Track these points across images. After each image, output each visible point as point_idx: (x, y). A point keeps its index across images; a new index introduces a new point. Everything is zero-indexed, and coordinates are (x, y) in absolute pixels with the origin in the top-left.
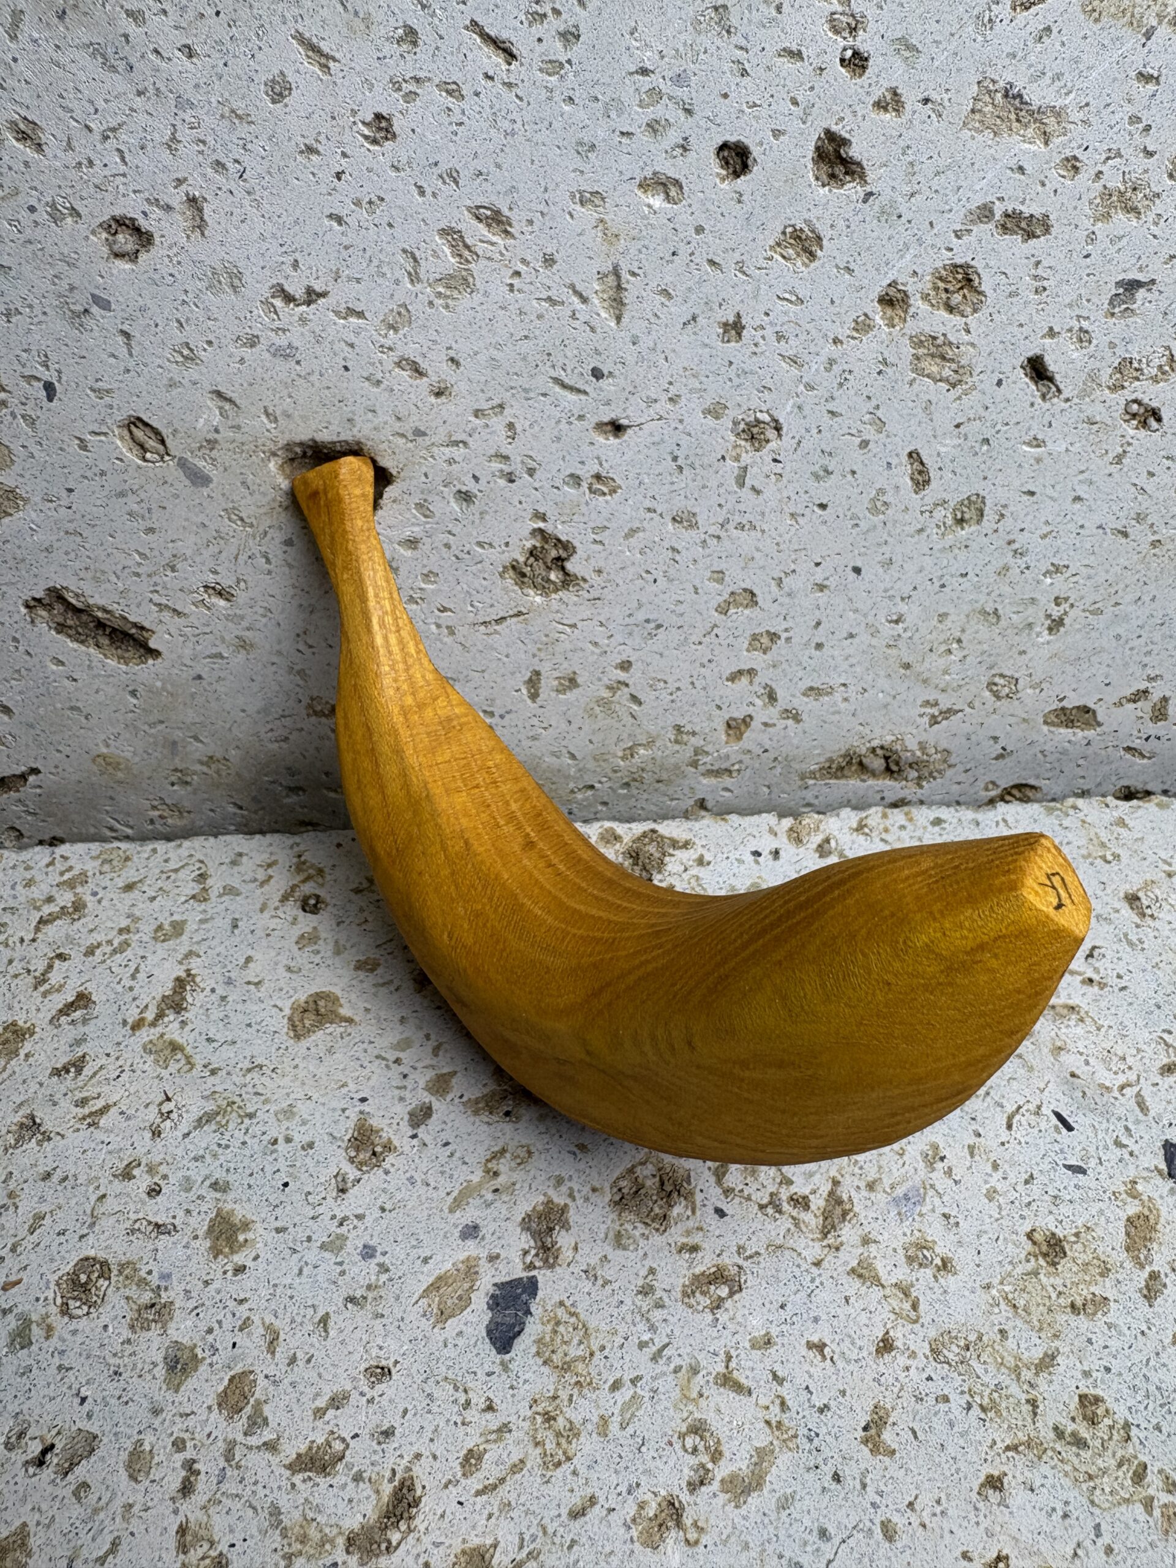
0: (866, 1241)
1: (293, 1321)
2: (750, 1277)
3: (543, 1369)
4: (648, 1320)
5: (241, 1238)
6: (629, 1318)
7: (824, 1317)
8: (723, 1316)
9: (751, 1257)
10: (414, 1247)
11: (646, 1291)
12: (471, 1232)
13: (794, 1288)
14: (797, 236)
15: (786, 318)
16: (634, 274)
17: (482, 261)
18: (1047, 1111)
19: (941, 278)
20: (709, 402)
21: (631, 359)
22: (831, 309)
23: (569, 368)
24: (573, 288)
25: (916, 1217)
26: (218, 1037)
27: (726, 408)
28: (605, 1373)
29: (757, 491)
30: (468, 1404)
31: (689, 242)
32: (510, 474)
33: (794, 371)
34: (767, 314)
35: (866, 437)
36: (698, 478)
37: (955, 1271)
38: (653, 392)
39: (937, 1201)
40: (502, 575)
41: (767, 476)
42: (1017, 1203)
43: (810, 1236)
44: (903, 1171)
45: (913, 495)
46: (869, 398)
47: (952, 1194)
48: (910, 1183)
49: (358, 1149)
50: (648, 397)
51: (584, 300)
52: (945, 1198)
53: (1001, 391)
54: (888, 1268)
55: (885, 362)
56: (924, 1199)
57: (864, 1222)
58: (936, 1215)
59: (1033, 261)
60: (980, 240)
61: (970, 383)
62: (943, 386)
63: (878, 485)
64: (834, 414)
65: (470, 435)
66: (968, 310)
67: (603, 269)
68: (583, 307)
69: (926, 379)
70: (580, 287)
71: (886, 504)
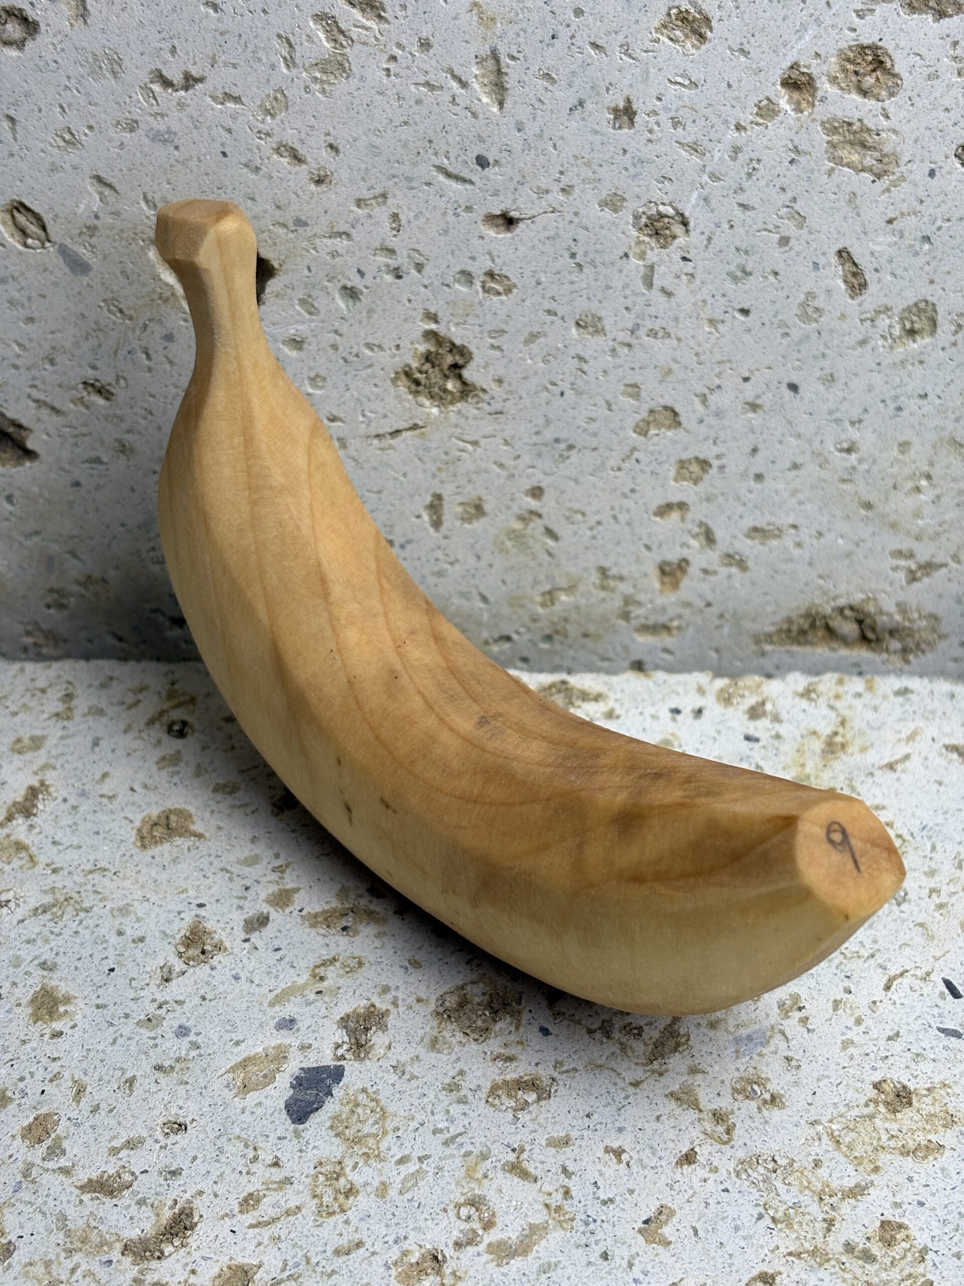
0: (694, 1071)
1: (100, 1080)
2: (561, 1088)
3: (334, 1139)
4: (448, 1112)
5: (62, 1009)
6: (429, 1108)
7: (630, 1129)
8: (524, 1117)
9: (567, 1071)
10: (229, 1032)
11: (452, 1088)
12: (288, 1024)
13: (604, 1102)
14: (684, 18)
15: (681, 103)
16: (513, 58)
17: (357, 46)
18: (937, 978)
19: (848, 60)
20: (604, 194)
21: (517, 147)
22: (729, 93)
23: (452, 156)
24: (451, 71)
25: (754, 1056)
26: (66, 841)
27: (624, 199)
28: (395, 1149)
29: (669, 294)
30: (255, 1159)
31: (568, 26)
32: (397, 269)
33: (696, 160)
34: (659, 99)
35: (785, 233)
36: (601, 277)
37: (783, 1106)
38: (543, 183)
39: (783, 1045)
40: (394, 381)
41: (678, 277)
42: (872, 1056)
43: (636, 1061)
44: (753, 1016)
45: (849, 301)
46: (783, 189)
47: (801, 1040)
48: (757, 1027)
49: (188, 947)
50: (539, 188)
51: (464, 85)
52: (792, 1044)
53: (935, 182)
54: (711, 1096)
55: (796, 150)
56: (768, 1042)
57: (697, 1055)
58: (777, 1056)
59: (949, 40)
60: (885, 21)
61: (898, 174)
62: (867, 176)
63: (805, 288)
64: (744, 206)
65: (353, 227)
66: (884, 94)
67: (480, 53)
68: (463, 91)
69: (846, 169)
70: (459, 71)
71: (817, 310)
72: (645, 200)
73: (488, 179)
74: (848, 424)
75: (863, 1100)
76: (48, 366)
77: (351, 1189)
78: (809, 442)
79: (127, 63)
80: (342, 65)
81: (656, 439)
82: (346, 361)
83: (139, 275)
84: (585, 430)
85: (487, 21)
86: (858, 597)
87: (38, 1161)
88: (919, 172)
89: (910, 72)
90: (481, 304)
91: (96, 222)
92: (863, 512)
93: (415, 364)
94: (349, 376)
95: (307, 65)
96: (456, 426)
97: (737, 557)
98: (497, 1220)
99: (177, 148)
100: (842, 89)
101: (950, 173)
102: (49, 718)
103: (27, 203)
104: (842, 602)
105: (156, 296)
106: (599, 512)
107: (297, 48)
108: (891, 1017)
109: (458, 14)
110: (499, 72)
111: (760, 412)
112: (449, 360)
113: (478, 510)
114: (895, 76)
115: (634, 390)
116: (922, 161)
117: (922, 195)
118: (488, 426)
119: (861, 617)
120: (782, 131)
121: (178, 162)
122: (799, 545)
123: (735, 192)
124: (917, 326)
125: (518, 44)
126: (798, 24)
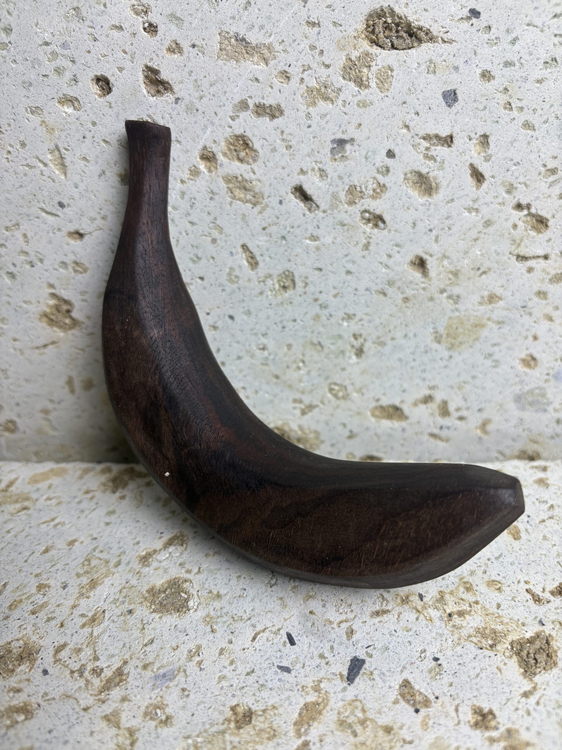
0: (124, 699)
2: (41, 711)
7: (72, 741)
9: (49, 700)
13: (63, 722)
16: (67, 150)
18: (283, 633)
19: (231, 143)
21: (77, 196)
22: (174, 164)
23: (46, 202)
24: (37, 158)
25: (164, 688)
31: (90, 131)
32: (31, 262)
35: (214, 237)
37: (172, 725)
38: (93, 215)
39: (183, 679)
40: (40, 319)
42: (234, 687)
43: (91, 692)
44: (171, 660)
45: (251, 272)
46: (209, 213)
47: (194, 676)
48: (171, 667)
50: (91, 217)
51: (45, 165)
52: (189, 679)
53: (283, 208)
54: (129, 717)
55: (212, 192)
56: (175, 678)
57: (129, 688)
58: (177, 688)
59: (279, 131)
60: (245, 121)
61: (264, 204)
62: (249, 205)
63: (229, 265)
64: (192, 223)
65: (6, 241)
66: (251, 160)
67: (50, 148)
68: (46, 168)
69: (238, 202)
70: (41, 158)
71: (237, 277)
73: (66, 214)
74: (260, 336)
75: (221, 719)
78: (244, 345)
82: (16, 310)
85: (51, 130)
86: (279, 424)
88: (274, 202)
89: (262, 149)
90: (74, 278)
92: (274, 380)
93: (48, 310)
94: (18, 318)
96: (74, 341)
100: (230, 159)
101: (289, 202)
108: (251, 660)
109: (36, 127)
110: (62, 158)
111: (218, 331)
112: (65, 307)
113: (91, 385)
114: (255, 151)
116: (275, 196)
117: (278, 214)
118: (88, 341)
119: (282, 433)
120: (203, 182)
123: (186, 216)
124: (286, 284)
125: (68, 142)
126: (202, 125)
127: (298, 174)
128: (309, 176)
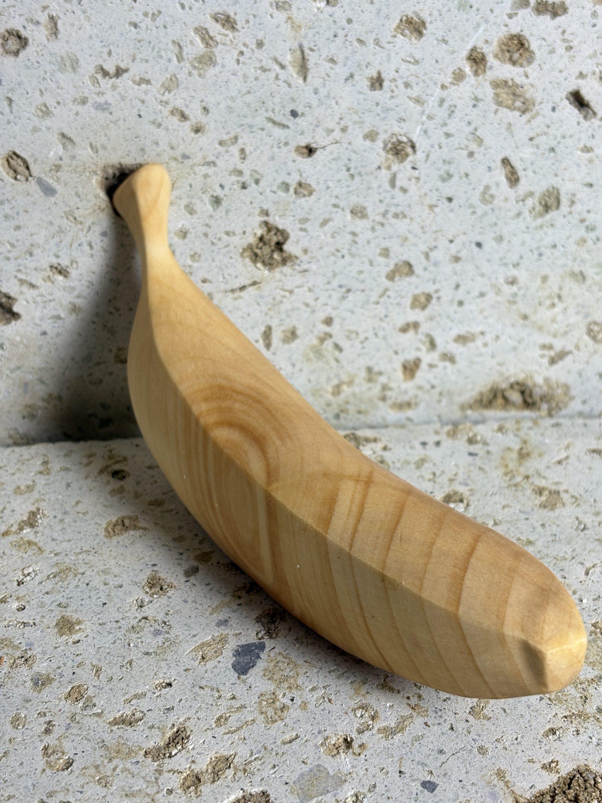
1: (110, 663)
3: (267, 681)
4: (335, 661)
5: (77, 628)
6: (323, 660)
10: (188, 630)
12: (223, 623)
14: (409, 22)
15: (408, 73)
16: (312, 50)
17: (220, 46)
20: (366, 130)
21: (315, 103)
22: (437, 66)
23: (276, 111)
24: (276, 60)
26: (59, 538)
27: (378, 134)
28: (307, 683)
29: (404, 190)
30: (220, 697)
31: (344, 29)
32: (244, 183)
33: (419, 108)
34: (397, 71)
35: (471, 150)
36: (365, 182)
38: (331, 125)
40: (242, 254)
41: (410, 180)
42: (587, 610)
45: (509, 189)
49: (151, 588)
50: (328, 129)
51: (283, 67)
53: (556, 115)
55: (476, 99)
59: (560, 30)
60: (524, 19)
61: (534, 111)
62: (517, 113)
63: (484, 183)
64: (448, 135)
65: (217, 158)
66: (525, 63)
67: (293, 48)
68: (283, 71)
69: (505, 110)
70: (280, 59)
71: (492, 196)
72: (389, 133)
73: (298, 124)
74: (511, 266)
75: (587, 633)
76: (28, 256)
77: (284, 707)
78: (489, 278)
79: (81, 62)
80: (211, 58)
81: (399, 283)
82: (213, 243)
83: (86, 195)
84: (357, 279)
85: (297, 28)
86: (521, 377)
87: (78, 711)
88: (546, 109)
89: (539, 49)
90: (294, 203)
91: (60, 162)
92: (522, 321)
93: (254, 243)
94: (215, 253)
95: (190, 59)
96: (280, 281)
97: (449, 355)
98: (379, 715)
99: (111, 113)
100: (501, 61)
101: (563, 109)
102: (36, 475)
103: (18, 152)
104: (512, 380)
105: (97, 208)
106: (366, 331)
107: (184, 48)
108: (593, 589)
109: (279, 25)
110: (304, 59)
111: (460, 263)
112: (275, 239)
113: (292, 335)
114: (531, 52)
115: (385, 253)
116: (548, 102)
117: (549, 122)
118: (298, 279)
119: (523, 388)
120: (467, 88)
121: (111, 122)
122: (485, 345)
123: (442, 126)
124: (549, 204)
125: (315, 41)
126: (475, 23)
127: (577, 78)
128: (589, 79)
